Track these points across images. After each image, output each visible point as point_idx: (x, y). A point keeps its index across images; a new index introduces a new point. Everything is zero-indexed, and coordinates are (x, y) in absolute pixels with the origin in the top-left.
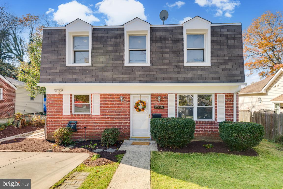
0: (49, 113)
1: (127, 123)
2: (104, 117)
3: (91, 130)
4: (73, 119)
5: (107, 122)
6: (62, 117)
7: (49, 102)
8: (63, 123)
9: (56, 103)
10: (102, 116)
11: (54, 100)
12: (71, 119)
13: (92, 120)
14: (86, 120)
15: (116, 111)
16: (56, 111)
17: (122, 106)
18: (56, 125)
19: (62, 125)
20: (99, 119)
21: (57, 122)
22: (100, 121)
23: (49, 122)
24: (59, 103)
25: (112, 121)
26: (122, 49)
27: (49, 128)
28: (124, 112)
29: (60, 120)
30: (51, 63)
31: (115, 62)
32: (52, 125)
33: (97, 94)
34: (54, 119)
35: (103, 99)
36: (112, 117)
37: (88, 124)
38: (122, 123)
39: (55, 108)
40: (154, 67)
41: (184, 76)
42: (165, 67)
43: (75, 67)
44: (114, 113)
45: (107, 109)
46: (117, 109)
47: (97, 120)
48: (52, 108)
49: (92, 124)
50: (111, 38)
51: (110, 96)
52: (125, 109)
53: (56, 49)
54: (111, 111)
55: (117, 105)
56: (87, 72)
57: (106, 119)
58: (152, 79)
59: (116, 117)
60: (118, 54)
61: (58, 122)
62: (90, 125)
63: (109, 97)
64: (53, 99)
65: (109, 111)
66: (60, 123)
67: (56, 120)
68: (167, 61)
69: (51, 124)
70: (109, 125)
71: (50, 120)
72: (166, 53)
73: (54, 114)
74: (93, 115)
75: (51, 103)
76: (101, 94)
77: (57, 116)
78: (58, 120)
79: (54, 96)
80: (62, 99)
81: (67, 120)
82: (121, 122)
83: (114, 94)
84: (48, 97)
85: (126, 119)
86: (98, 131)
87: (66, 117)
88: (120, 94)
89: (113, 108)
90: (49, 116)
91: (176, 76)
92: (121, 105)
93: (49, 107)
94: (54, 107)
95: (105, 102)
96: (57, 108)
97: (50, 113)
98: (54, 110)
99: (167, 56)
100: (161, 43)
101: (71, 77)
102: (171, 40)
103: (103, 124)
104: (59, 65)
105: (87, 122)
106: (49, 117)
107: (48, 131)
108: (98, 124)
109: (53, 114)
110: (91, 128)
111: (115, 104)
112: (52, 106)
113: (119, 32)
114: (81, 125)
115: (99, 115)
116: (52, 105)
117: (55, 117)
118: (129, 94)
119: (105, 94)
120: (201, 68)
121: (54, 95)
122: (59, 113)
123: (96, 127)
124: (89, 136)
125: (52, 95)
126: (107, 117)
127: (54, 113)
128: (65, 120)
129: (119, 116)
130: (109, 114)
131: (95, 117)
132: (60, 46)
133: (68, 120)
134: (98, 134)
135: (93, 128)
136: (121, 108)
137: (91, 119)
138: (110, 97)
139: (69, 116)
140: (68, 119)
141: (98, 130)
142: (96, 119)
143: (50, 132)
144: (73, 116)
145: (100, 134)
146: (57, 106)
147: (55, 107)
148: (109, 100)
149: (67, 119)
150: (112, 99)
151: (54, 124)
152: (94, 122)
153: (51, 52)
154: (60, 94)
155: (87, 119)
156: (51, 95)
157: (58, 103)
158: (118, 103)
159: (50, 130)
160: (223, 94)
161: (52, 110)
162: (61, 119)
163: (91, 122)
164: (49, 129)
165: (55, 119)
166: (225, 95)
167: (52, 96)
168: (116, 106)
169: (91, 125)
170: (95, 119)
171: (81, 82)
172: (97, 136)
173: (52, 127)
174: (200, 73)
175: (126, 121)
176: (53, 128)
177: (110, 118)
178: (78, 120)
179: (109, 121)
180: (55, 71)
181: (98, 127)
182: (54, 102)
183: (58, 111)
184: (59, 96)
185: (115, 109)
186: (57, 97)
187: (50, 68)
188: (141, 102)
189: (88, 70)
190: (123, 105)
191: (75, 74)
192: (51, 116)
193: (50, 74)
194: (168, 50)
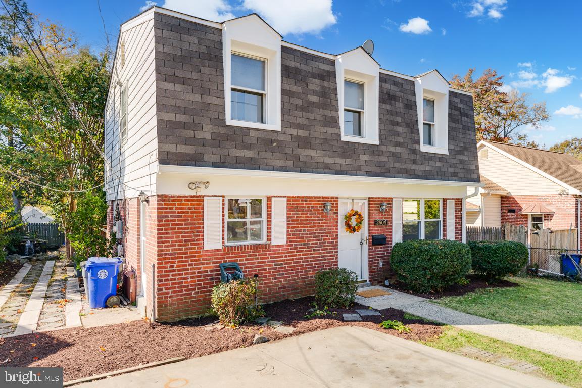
0: (165, 246)
1: (334, 257)
2: (294, 249)
3: (269, 279)
4: (227, 258)
5: (299, 259)
6: (201, 256)
7: (166, 217)
8: (202, 270)
9: (185, 220)
10: (289, 245)
11: (178, 213)
12: (224, 258)
13: (270, 256)
14: (258, 259)
15: (315, 233)
16: (186, 241)
17: (325, 223)
18: (186, 278)
19: (200, 277)
20: (285, 253)
21: (188, 270)
22: (285, 258)
23: (166, 272)
24: (194, 220)
25: (308, 254)
26: (334, 103)
27: (166, 289)
28: (328, 235)
29: (195, 264)
30: (184, 111)
31: (324, 129)
32: (175, 279)
33: (281, 197)
34: (179, 262)
35: (292, 207)
36: (308, 247)
37: (262, 266)
38: (326, 258)
39: (181, 233)
40: (384, 148)
41: (421, 168)
42: (399, 150)
43: (248, 131)
44: (311, 237)
45: (300, 231)
46: (316, 230)
47: (280, 257)
48: (172, 233)
49: (270, 265)
50: (314, 76)
51: (306, 201)
52: (330, 228)
53: (196, 76)
54: (307, 234)
55: (317, 220)
56: (275, 144)
57: (297, 252)
58: (383, 171)
59: (316, 247)
60: (327, 113)
61: (191, 269)
62: (266, 269)
63: (303, 204)
64: (176, 208)
65: (302, 234)
66: (196, 271)
67: (185, 265)
68: (400, 140)
69: (171, 277)
70: (303, 265)
71: (168, 265)
72: (397, 124)
73: (179, 249)
74: (272, 244)
75: (170, 218)
76: (290, 197)
77: (187, 253)
78: (190, 265)
79: (178, 200)
80: (203, 208)
81: (213, 263)
82: (324, 256)
83: (311, 197)
84: (163, 203)
85: (331, 249)
86: (281, 281)
87: (212, 255)
88: (323, 197)
89: (310, 227)
90: (165, 254)
91: (413, 167)
92: (324, 221)
93: (165, 229)
94: (178, 229)
95: (295, 214)
96: (188, 233)
97: (168, 246)
98: (178, 237)
99: (399, 129)
100: (390, 104)
101: (239, 153)
102: (402, 102)
103: (290, 263)
104: (208, 120)
105: (259, 263)
106: (165, 259)
107: (162, 298)
108: (281, 264)
109: (176, 250)
110: (269, 276)
111: (313, 218)
112: (175, 229)
113: (325, 67)
114: (247, 270)
115: (286, 243)
116: (172, 225)
117: (182, 257)
118: (337, 198)
119: (295, 197)
120: (439, 156)
121: (179, 198)
122: (192, 244)
123: (277, 272)
124: (264, 294)
125: (174, 196)
126: (300, 248)
127: (180, 245)
128: (208, 263)
129: (320, 243)
130: (303, 241)
131: (277, 250)
132: (205, 70)
133: (216, 263)
134: (281, 288)
135: (271, 276)
136: (323, 226)
137: (269, 254)
138: (306, 204)
139: (218, 250)
140: (216, 259)
141: (283, 278)
142: (279, 253)
143: (169, 299)
144: (228, 250)
145: (285, 288)
146: (188, 229)
147: (182, 229)
148: (303, 210)
149: (212, 259)
150: (308, 207)
151: (180, 275)
152: (274, 261)
153: (184, 81)
154: (194, 196)
155: (259, 255)
156: (172, 197)
157: (189, 219)
158: (319, 215)
159: (167, 293)
160: (453, 199)
161: (173, 237)
162: (199, 260)
163: (268, 262)
164: (164, 291)
165: (182, 262)
166: (455, 201)
167: (174, 200)
168: (316, 223)
169: (268, 268)
170: (275, 254)
171: (264, 167)
172: (280, 292)
173: (173, 284)
174: (439, 164)
175: (332, 252)
176: (175, 288)
177: (304, 250)
178: (240, 260)
179: (303, 255)
180: (200, 135)
181: (281, 273)
182: (181, 216)
183: (189, 241)
184: (194, 200)
185: (313, 230)
186: (188, 204)
187: (185, 126)
188: (356, 213)
189: (275, 141)
190: (327, 220)
191: (249, 147)
192: (170, 254)
193: (186, 141)
194: (399, 119)
